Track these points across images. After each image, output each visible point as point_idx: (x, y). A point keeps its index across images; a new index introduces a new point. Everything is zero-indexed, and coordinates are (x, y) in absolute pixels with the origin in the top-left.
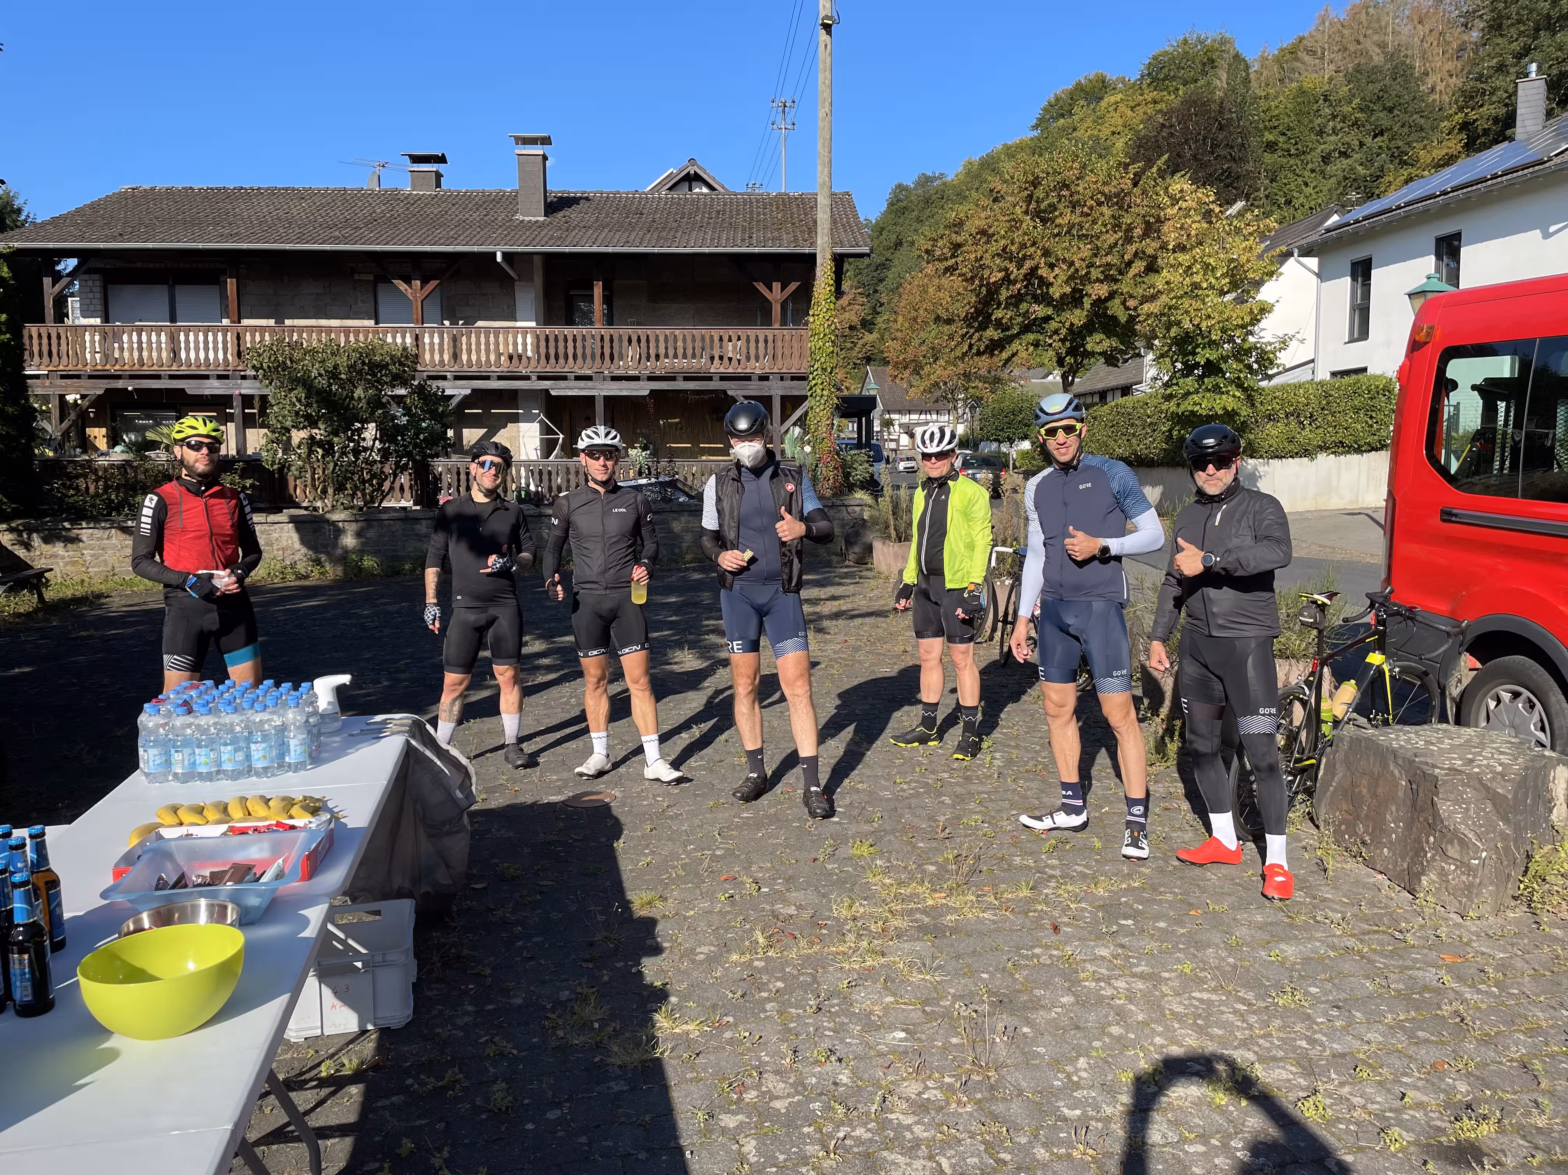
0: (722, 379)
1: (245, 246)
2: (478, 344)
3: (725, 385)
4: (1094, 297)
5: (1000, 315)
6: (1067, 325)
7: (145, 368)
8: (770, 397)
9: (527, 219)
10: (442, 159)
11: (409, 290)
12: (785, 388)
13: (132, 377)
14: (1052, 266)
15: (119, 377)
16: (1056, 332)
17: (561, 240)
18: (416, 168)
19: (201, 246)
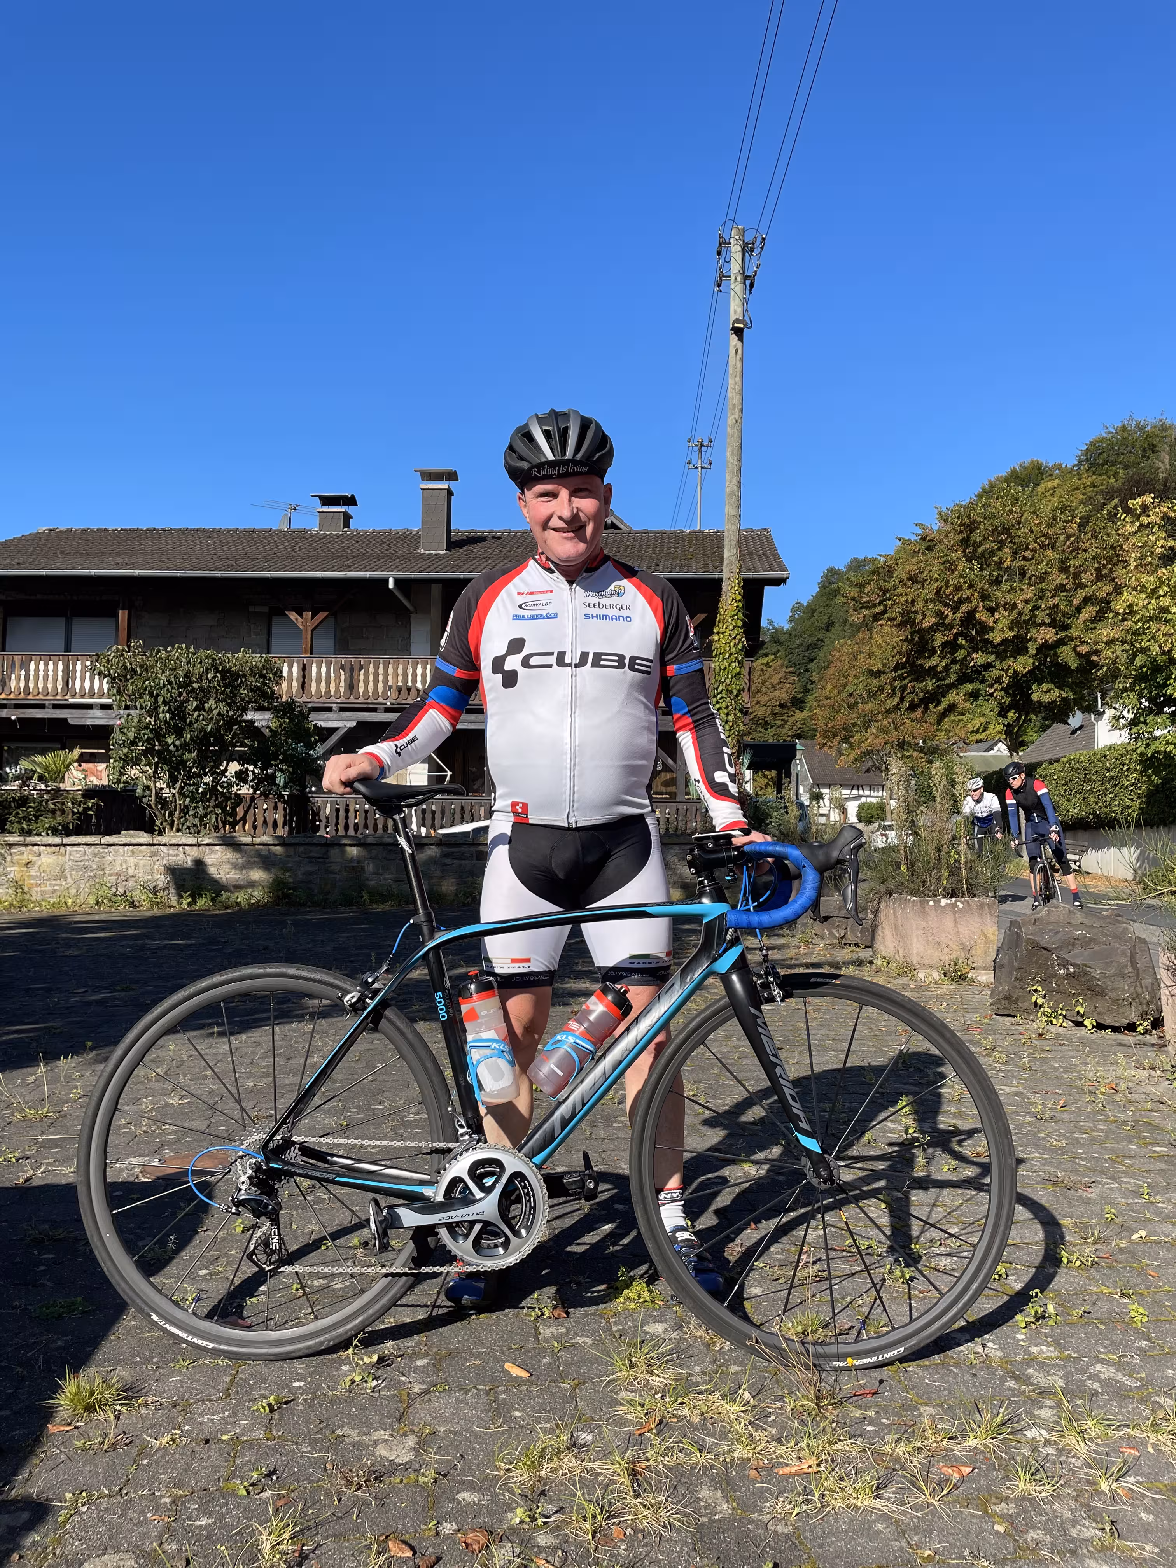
1: (137, 573)
2: (367, 674)
4: (1040, 641)
5: (934, 663)
6: (1010, 673)
7: (30, 697)
9: (427, 552)
10: (351, 501)
11: (301, 621)
13: (17, 706)
14: (992, 611)
15: (4, 706)
16: (998, 680)
17: (457, 568)
18: (325, 509)
19: (93, 572)
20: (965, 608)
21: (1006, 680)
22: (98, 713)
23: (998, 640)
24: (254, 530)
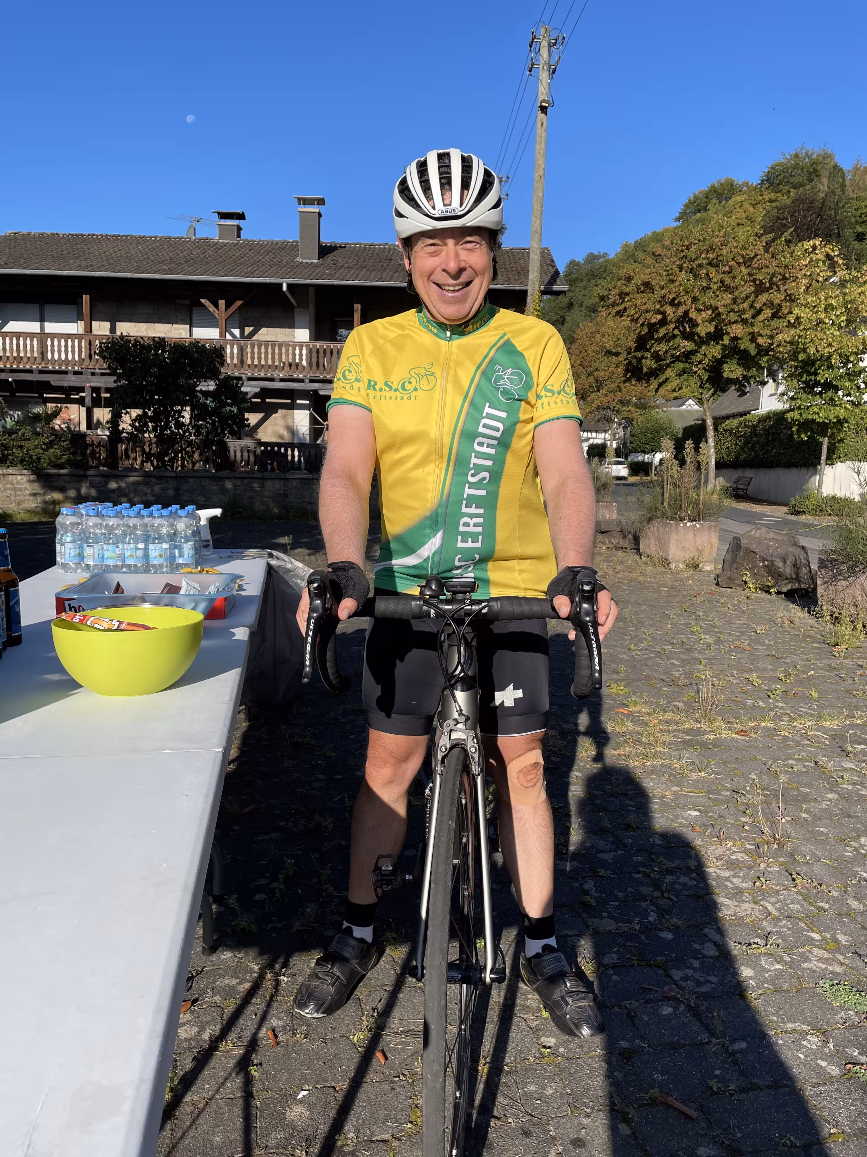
1: (98, 274)
4: (732, 335)
5: (658, 349)
6: (710, 356)
7: (22, 364)
9: (304, 261)
10: (241, 216)
11: (217, 311)
13: (12, 371)
14: (700, 311)
15: (2, 371)
17: (330, 277)
18: (223, 222)
20: (682, 309)
21: (706, 361)
22: (73, 378)
23: (703, 334)
24: (170, 238)
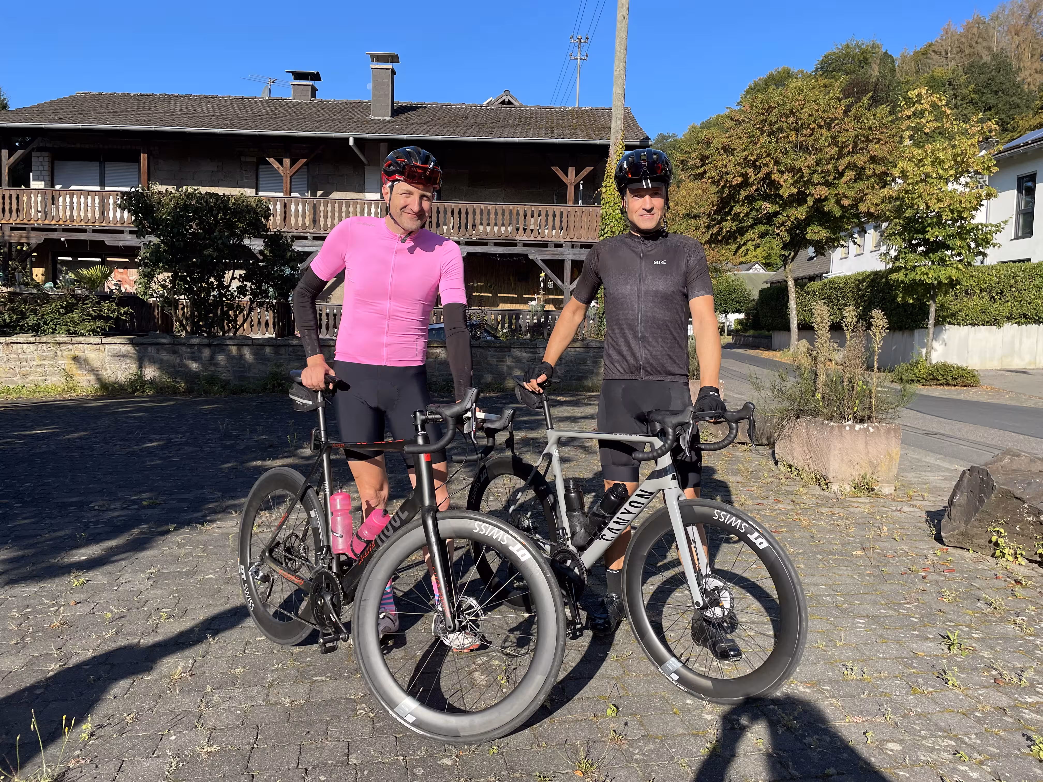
0: (525, 245)
1: (153, 128)
2: (333, 212)
3: (526, 250)
4: (815, 196)
5: (739, 211)
6: (792, 218)
7: (75, 223)
8: (562, 261)
10: (316, 77)
11: (281, 168)
12: (575, 254)
13: (65, 230)
14: (782, 173)
15: (54, 230)
18: (297, 82)
19: (118, 127)
21: (789, 223)
22: (127, 237)
23: (785, 195)
24: (243, 98)
